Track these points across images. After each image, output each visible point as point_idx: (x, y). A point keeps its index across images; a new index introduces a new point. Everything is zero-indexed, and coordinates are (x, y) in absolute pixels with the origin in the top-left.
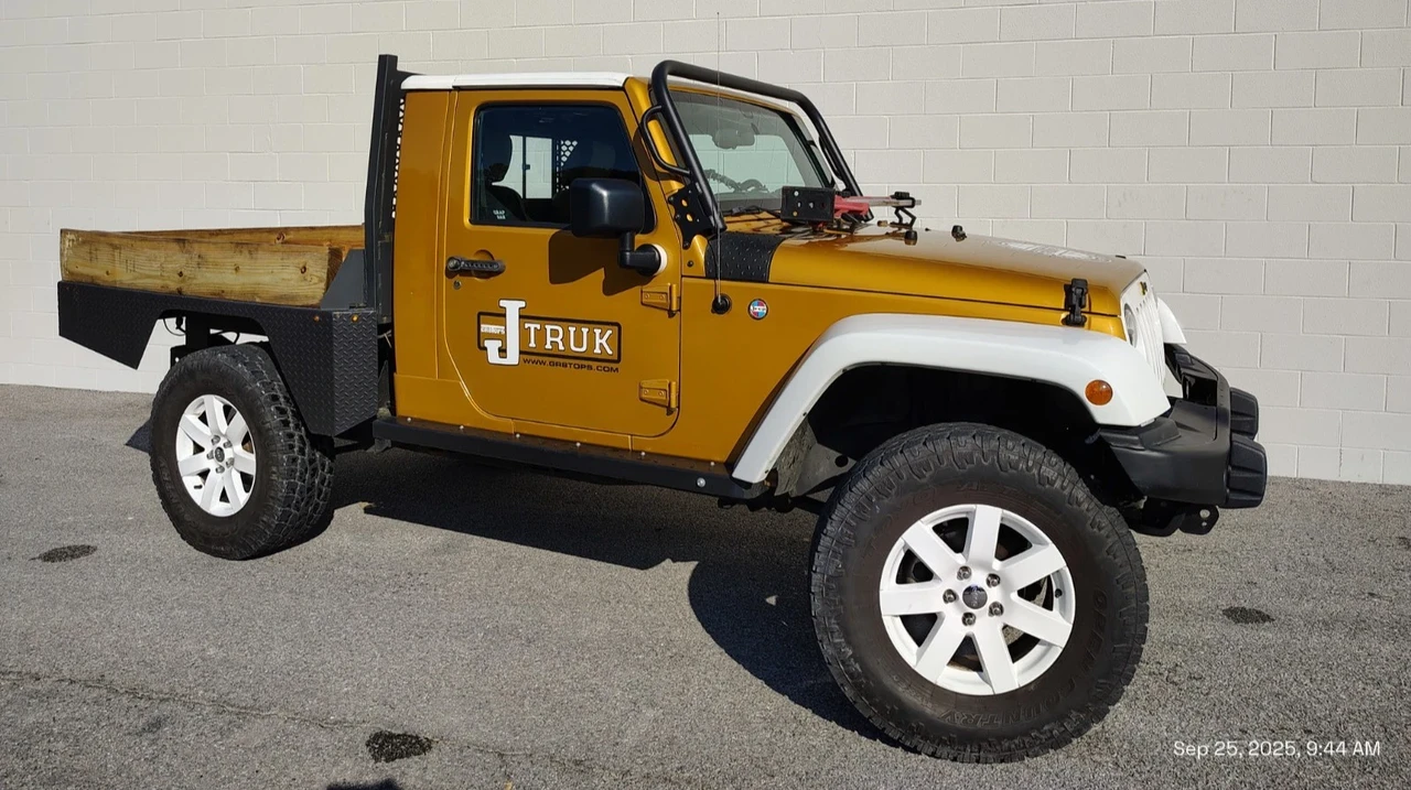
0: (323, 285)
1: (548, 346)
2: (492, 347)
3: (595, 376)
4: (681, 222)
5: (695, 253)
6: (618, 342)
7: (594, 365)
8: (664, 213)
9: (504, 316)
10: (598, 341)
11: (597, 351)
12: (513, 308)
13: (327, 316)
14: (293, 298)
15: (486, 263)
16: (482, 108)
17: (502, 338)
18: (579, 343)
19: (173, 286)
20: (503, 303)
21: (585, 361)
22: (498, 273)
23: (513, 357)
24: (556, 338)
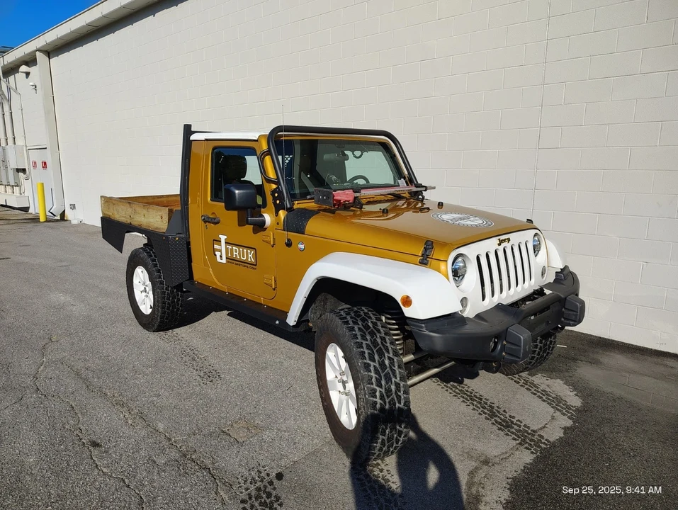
0: (167, 224)
1: (234, 256)
2: (218, 254)
4: (275, 203)
5: (280, 219)
6: (255, 256)
7: (249, 266)
8: (270, 199)
9: (221, 241)
10: (249, 256)
11: (249, 260)
12: (223, 238)
13: (167, 237)
14: (159, 229)
15: (215, 219)
16: (214, 149)
17: (220, 251)
18: (243, 256)
19: (129, 222)
20: (220, 236)
21: (246, 263)
22: (218, 223)
24: (236, 252)
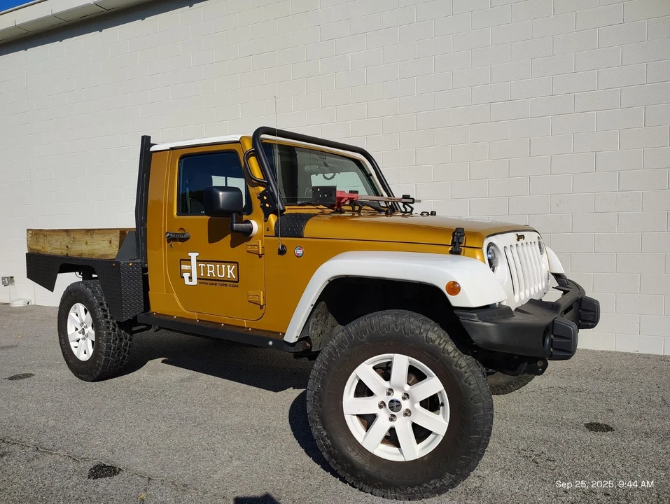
0: (117, 249)
1: (209, 275)
2: (186, 275)
3: (228, 289)
4: (263, 208)
5: (270, 224)
6: (237, 272)
7: (228, 283)
8: (257, 203)
9: (190, 260)
10: (229, 271)
11: (229, 277)
12: (194, 256)
13: (118, 263)
14: (107, 256)
15: (183, 234)
16: (182, 157)
17: (190, 271)
18: (221, 274)
19: (65, 252)
20: (190, 254)
21: (225, 282)
22: (187, 239)
23: (195, 282)
24: (212, 270)
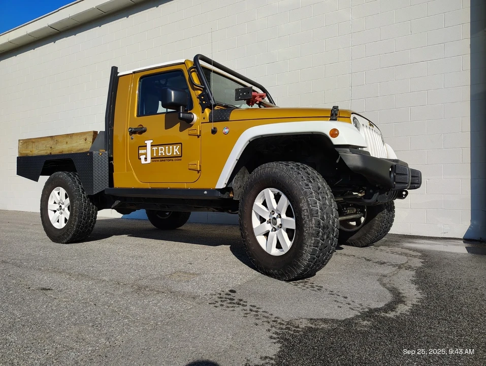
0: (91, 144)
1: (160, 155)
2: (143, 157)
3: (175, 163)
4: (201, 104)
5: (206, 115)
6: (181, 149)
7: (174, 159)
9: (146, 146)
10: (175, 150)
11: (175, 154)
12: (149, 143)
13: (91, 153)
14: (82, 150)
16: (141, 78)
17: (146, 154)
18: (169, 152)
19: (49, 152)
20: (146, 142)
21: (171, 158)
22: (145, 131)
23: (149, 161)
24: (162, 151)
